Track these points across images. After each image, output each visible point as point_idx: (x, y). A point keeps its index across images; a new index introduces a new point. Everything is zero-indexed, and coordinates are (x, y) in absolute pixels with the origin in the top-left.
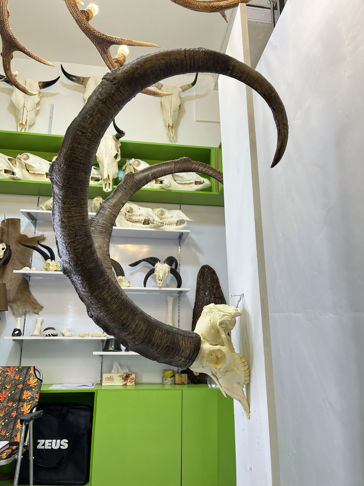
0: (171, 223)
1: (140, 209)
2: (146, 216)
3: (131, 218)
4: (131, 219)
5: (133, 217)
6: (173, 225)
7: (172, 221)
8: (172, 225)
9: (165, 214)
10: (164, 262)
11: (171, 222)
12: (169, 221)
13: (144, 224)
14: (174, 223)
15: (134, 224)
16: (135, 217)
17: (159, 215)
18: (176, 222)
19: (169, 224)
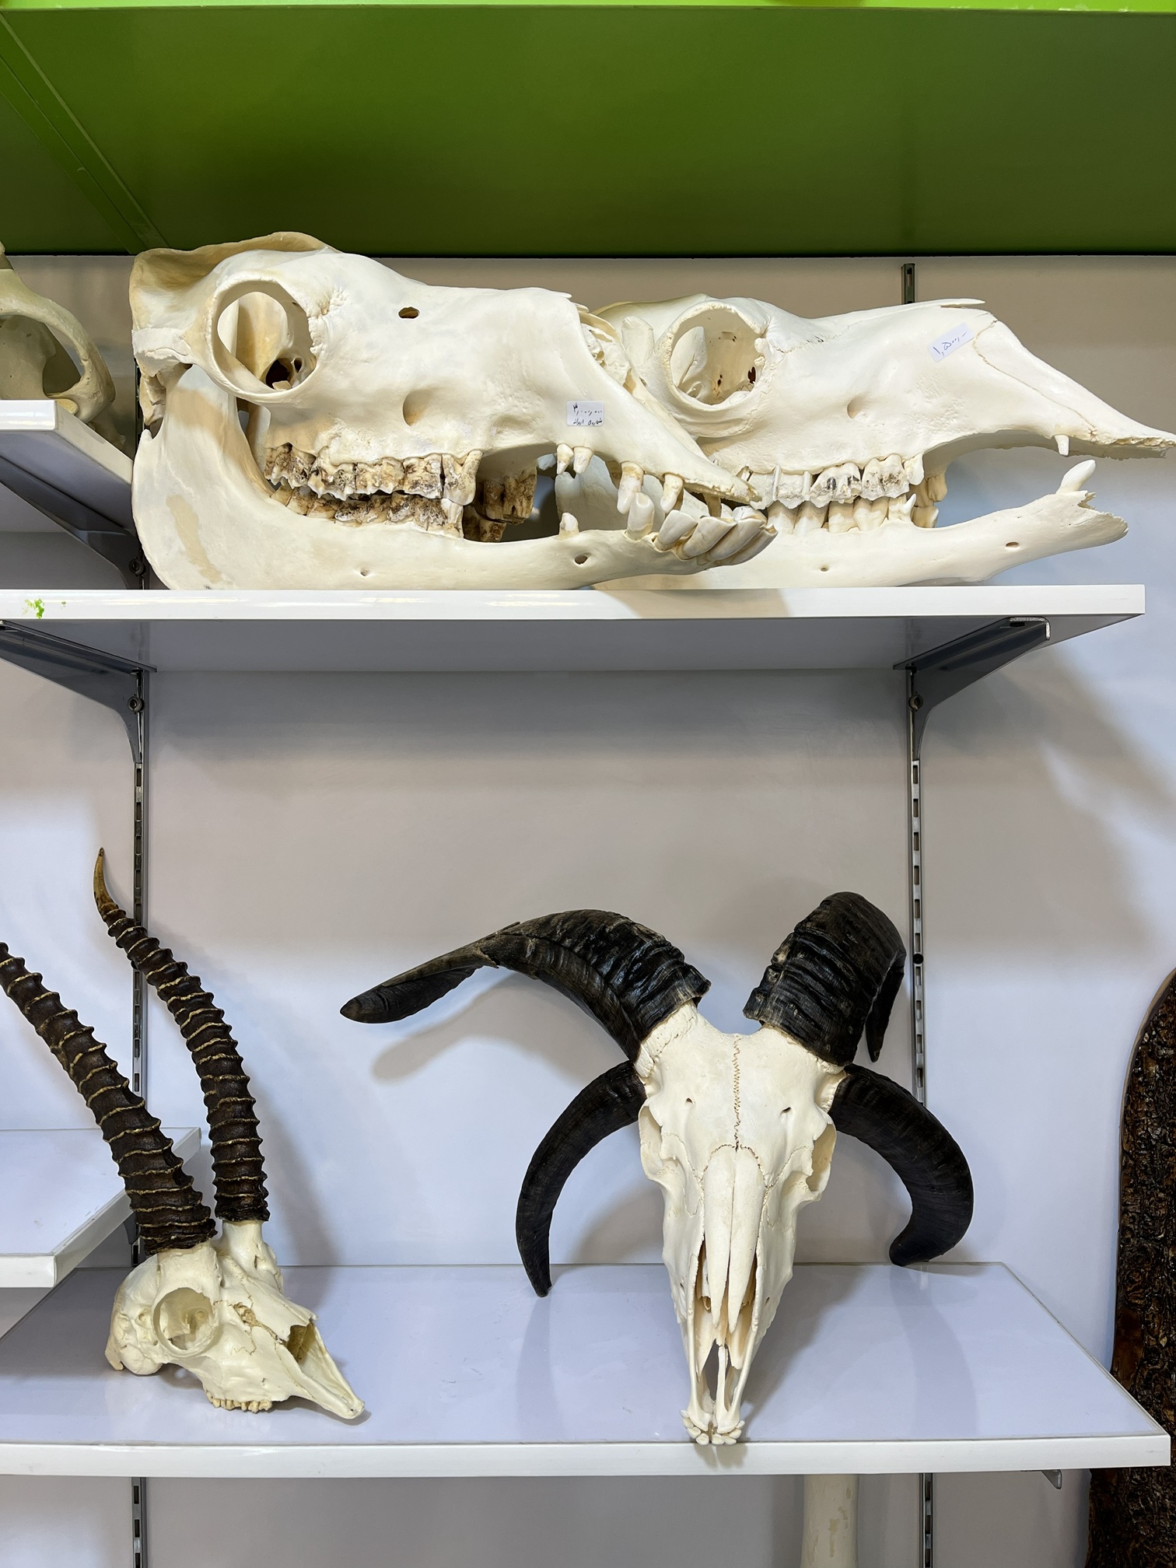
0: (844, 492)
1: (409, 313)
2: (502, 407)
3: (303, 446)
4: (302, 463)
5: (324, 437)
6: (878, 513)
7: (861, 459)
8: (862, 511)
9: (752, 376)
10: (758, 1006)
11: (842, 475)
12: (816, 464)
13: (473, 526)
14: (893, 493)
15: (340, 531)
16: (350, 435)
17: (682, 387)
18: (916, 472)
19: (822, 502)
